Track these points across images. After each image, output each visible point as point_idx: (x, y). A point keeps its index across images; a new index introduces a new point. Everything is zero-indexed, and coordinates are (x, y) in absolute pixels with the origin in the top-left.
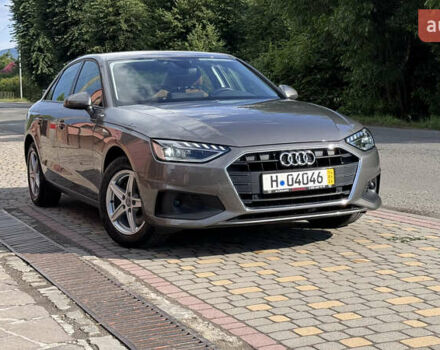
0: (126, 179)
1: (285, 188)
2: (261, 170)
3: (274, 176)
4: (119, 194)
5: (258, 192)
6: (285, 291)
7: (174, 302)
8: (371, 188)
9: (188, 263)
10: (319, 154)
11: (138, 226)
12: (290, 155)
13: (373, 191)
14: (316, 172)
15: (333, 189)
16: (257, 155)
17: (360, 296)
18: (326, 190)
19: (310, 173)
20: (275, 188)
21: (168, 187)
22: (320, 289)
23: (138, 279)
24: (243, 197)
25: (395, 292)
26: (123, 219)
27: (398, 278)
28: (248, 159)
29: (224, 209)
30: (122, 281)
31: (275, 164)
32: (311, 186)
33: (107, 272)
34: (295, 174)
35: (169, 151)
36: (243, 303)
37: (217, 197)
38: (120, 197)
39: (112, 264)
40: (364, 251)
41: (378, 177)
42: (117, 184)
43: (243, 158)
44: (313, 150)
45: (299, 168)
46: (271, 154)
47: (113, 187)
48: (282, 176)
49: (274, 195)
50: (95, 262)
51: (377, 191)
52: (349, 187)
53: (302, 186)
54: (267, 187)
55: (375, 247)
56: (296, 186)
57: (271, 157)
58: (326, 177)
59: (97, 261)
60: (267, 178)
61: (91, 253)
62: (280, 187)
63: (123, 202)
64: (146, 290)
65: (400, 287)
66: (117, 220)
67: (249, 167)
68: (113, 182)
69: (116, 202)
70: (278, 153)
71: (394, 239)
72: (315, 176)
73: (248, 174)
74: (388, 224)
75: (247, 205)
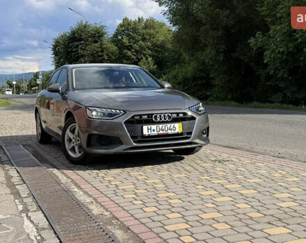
0: (74, 129)
1: (155, 133)
2: (142, 123)
3: (149, 127)
4: (71, 136)
5: (141, 135)
6: (147, 187)
7: (86, 193)
8: (203, 134)
9: (102, 173)
10: (175, 115)
11: (80, 152)
12: (158, 116)
13: (205, 136)
14: (172, 125)
15: (182, 134)
16: (141, 116)
17: (186, 190)
18: (178, 134)
19: (169, 125)
20: (150, 133)
21: (95, 132)
22: (166, 186)
23: (73, 181)
24: (132, 137)
25: (205, 188)
26: (73, 149)
27: (210, 181)
28: (136, 117)
29: (122, 144)
30: (63, 182)
31: (150, 121)
32: (170, 132)
33: (57, 177)
34: (161, 126)
35: (94, 113)
36: (122, 194)
37: (119, 138)
38: (72, 138)
39: (63, 173)
40: (197, 167)
41: (208, 128)
42: (70, 131)
43: (133, 117)
44: (171, 113)
45: (163, 122)
46: (148, 115)
47: (68, 132)
48: (154, 127)
49: (149, 136)
50: (54, 172)
51: (208, 135)
52: (191, 133)
53: (164, 132)
54: (146, 132)
55: (204, 165)
56: (161, 132)
57: (148, 117)
58: (178, 128)
59: (55, 171)
60: (145, 128)
61: (54, 167)
62: (153, 132)
63: (73, 140)
64: (73, 186)
65: (209, 186)
66: (71, 150)
67: (136, 122)
68: (68, 130)
69: (70, 140)
70: (152, 115)
71: (215, 161)
72: (172, 127)
73: (135, 125)
74: (215, 153)
75: (135, 142)
